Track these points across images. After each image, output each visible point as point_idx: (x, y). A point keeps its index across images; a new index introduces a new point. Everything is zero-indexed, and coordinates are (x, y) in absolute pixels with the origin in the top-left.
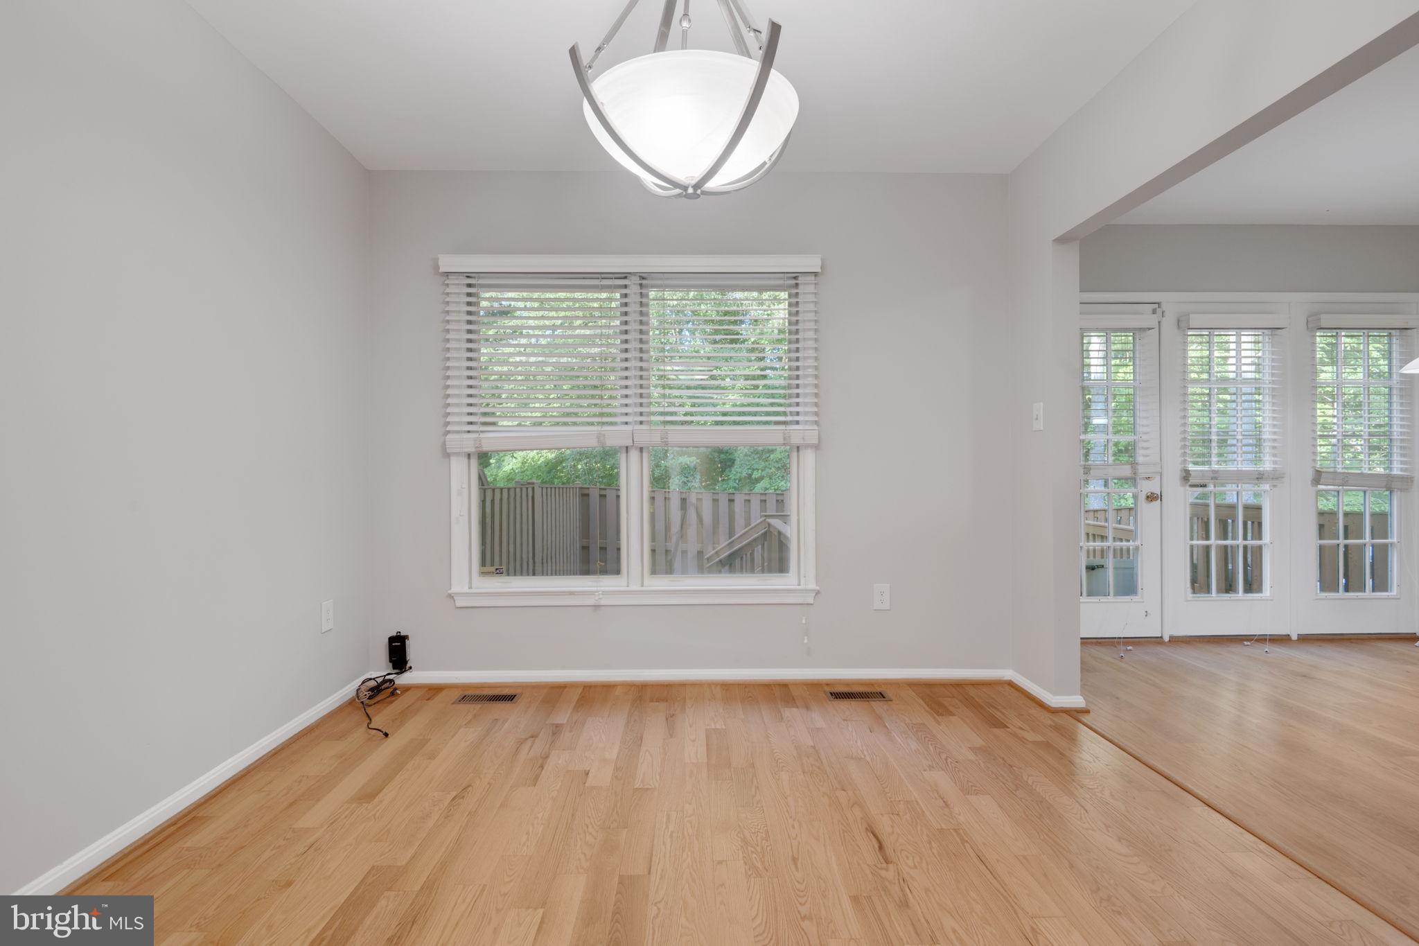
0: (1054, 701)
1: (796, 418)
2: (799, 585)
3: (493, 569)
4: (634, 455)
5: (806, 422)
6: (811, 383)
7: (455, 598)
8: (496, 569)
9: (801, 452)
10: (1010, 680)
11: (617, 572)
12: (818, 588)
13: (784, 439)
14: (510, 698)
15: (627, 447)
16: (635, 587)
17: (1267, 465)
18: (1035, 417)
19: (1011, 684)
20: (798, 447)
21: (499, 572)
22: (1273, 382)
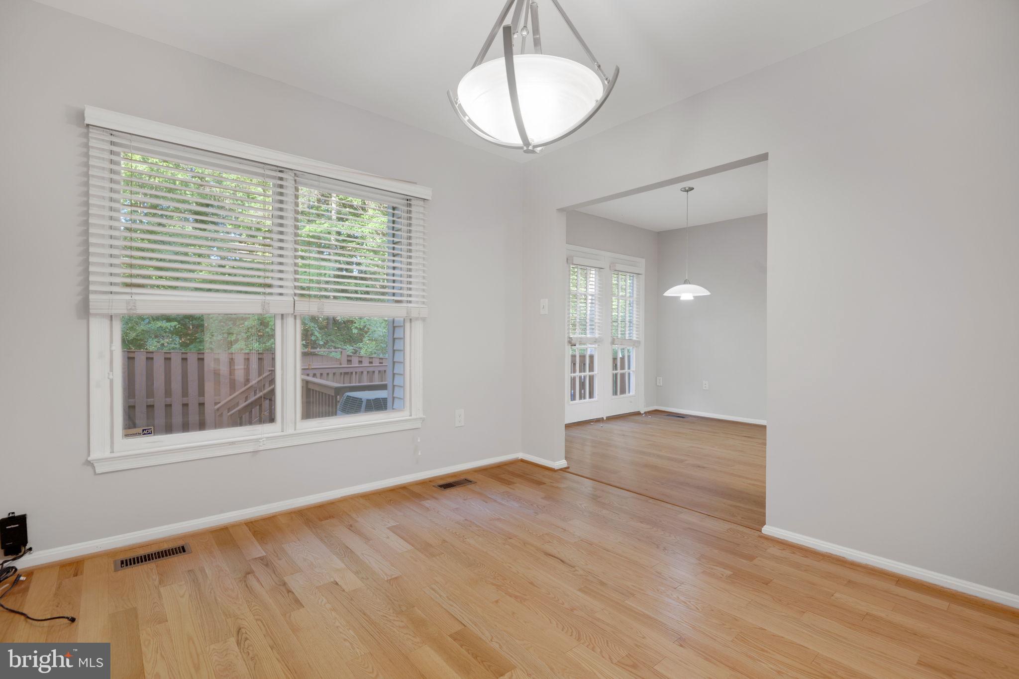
0: (555, 465)
1: (409, 299)
2: (411, 416)
3: (140, 430)
4: (290, 321)
5: (417, 302)
6: (421, 275)
7: (95, 465)
8: (143, 430)
9: (413, 323)
10: (522, 459)
11: (272, 420)
12: (424, 417)
13: (407, 313)
14: (182, 550)
15: (282, 315)
16: (290, 431)
17: (597, 336)
18: (542, 307)
19: (522, 461)
20: (411, 319)
21: (146, 432)
22: (599, 294)
